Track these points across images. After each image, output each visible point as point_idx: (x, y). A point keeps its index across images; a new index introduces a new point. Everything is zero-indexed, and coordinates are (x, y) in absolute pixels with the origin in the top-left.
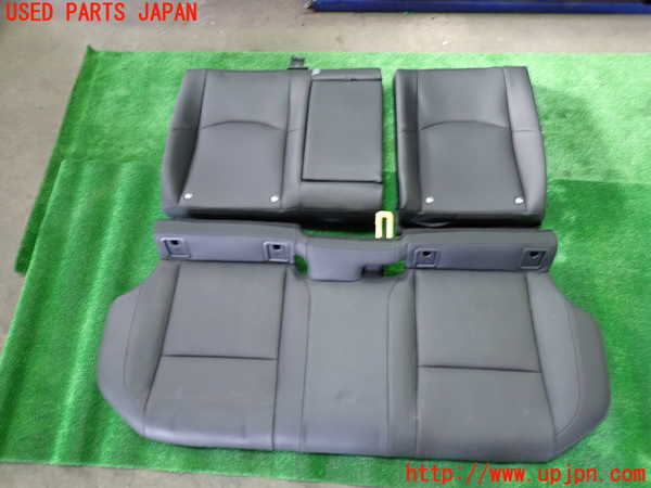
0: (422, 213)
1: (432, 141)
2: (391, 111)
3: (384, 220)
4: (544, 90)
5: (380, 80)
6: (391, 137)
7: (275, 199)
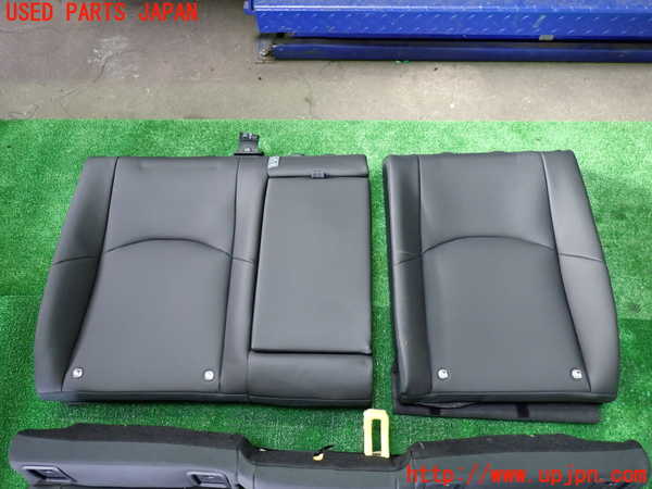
0: (432, 395)
1: (442, 268)
2: (382, 210)
3: (376, 425)
4: (593, 177)
5: (367, 176)
6: (382, 250)
7: (209, 375)
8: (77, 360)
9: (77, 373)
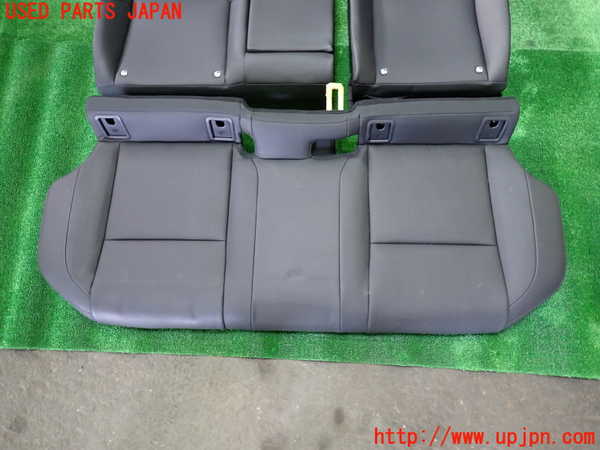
0: (375, 86)
3: (335, 92)
7: (218, 74)
8: (124, 63)
9: (124, 73)
